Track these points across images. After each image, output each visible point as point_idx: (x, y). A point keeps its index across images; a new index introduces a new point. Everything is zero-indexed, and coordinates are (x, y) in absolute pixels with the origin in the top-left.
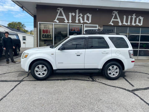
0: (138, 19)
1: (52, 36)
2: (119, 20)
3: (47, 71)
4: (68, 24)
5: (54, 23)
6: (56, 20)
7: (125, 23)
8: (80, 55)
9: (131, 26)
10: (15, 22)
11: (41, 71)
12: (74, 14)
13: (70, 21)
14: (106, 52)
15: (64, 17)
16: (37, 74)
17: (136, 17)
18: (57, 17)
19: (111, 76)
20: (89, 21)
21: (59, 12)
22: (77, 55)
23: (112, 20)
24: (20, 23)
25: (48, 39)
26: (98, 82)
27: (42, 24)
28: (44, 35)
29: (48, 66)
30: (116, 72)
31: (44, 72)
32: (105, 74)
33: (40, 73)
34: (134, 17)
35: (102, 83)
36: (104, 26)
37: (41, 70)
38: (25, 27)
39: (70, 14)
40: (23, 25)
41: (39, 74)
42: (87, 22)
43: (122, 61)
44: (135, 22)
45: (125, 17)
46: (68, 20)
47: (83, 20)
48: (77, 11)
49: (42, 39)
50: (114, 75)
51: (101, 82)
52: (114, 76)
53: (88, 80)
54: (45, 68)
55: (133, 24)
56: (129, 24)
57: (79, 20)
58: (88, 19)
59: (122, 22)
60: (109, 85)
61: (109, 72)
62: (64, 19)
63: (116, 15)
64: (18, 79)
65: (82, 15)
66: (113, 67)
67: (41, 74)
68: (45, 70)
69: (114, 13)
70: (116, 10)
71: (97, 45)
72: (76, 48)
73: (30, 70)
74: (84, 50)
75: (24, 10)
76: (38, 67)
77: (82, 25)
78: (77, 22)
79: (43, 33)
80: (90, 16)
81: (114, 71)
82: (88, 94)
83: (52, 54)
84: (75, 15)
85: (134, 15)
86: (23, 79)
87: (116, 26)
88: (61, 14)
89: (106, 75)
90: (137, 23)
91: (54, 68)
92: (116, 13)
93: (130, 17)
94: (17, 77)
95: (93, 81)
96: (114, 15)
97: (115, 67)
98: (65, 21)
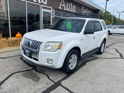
2: (64, 6)
4: (26, 1)
7: (67, 9)
17: (72, 5)
20: (45, 2)
23: (61, 4)
36: (56, 9)
45: (67, 4)
55: (71, 10)
77: (40, 6)
78: (35, 1)
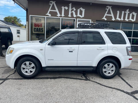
0: (131, 15)
1: (43, 30)
2: (112, 15)
3: (35, 69)
4: (61, 18)
5: (46, 17)
6: (48, 14)
7: (118, 18)
8: (72, 52)
9: (124, 22)
10: (11, 17)
11: (28, 69)
12: (66, 8)
13: (63, 15)
14: (102, 49)
15: (57, 11)
16: (23, 72)
17: (129, 12)
18: (50, 10)
19: (107, 74)
20: (82, 15)
21: (51, 5)
22: (69, 52)
23: (106, 15)
24: (15, 18)
25: (39, 33)
26: (92, 81)
27: (33, 18)
28: (36, 29)
29: (36, 63)
30: (112, 71)
31: (32, 70)
32: (99, 73)
33: (27, 70)
34: (127, 12)
35: (97, 83)
37: (28, 67)
38: (21, 21)
39: (63, 8)
40: (18, 20)
41: (26, 72)
42: (80, 16)
43: (119, 58)
44: (128, 18)
45: (118, 12)
46: (61, 13)
47: (76, 14)
48: (70, 5)
49: (34, 32)
50: (109, 73)
51: (95, 81)
52: (109, 75)
53: (81, 78)
54: (33, 65)
55: (126, 20)
56: (122, 19)
57: (72, 14)
58: (81, 14)
59: (115, 17)
60: (104, 86)
61: (104, 70)
62: (56, 13)
63: (109, 10)
64: (2, 77)
65: (75, 10)
66: (109, 65)
67: (29, 71)
68: (33, 68)
69: (107, 8)
70: (110, 5)
71: (92, 40)
72: (68, 43)
73: (16, 67)
74: (77, 46)
75: (15, 2)
76: (25, 64)
77: (75, 20)
78: (70, 16)
79: (35, 26)
80: (83, 10)
81: (109, 69)
82: (82, 98)
83: (41, 50)
84: (68, 9)
85: (128, 10)
86: (8, 76)
87: (109, 21)
88: (53, 8)
89: (101, 73)
90: (130, 19)
91: (43, 65)
92: (110, 8)
93: (123, 12)
94: (3, 74)
95: (87, 79)
96: (108, 10)
97: (111, 65)
98: (57, 14)
